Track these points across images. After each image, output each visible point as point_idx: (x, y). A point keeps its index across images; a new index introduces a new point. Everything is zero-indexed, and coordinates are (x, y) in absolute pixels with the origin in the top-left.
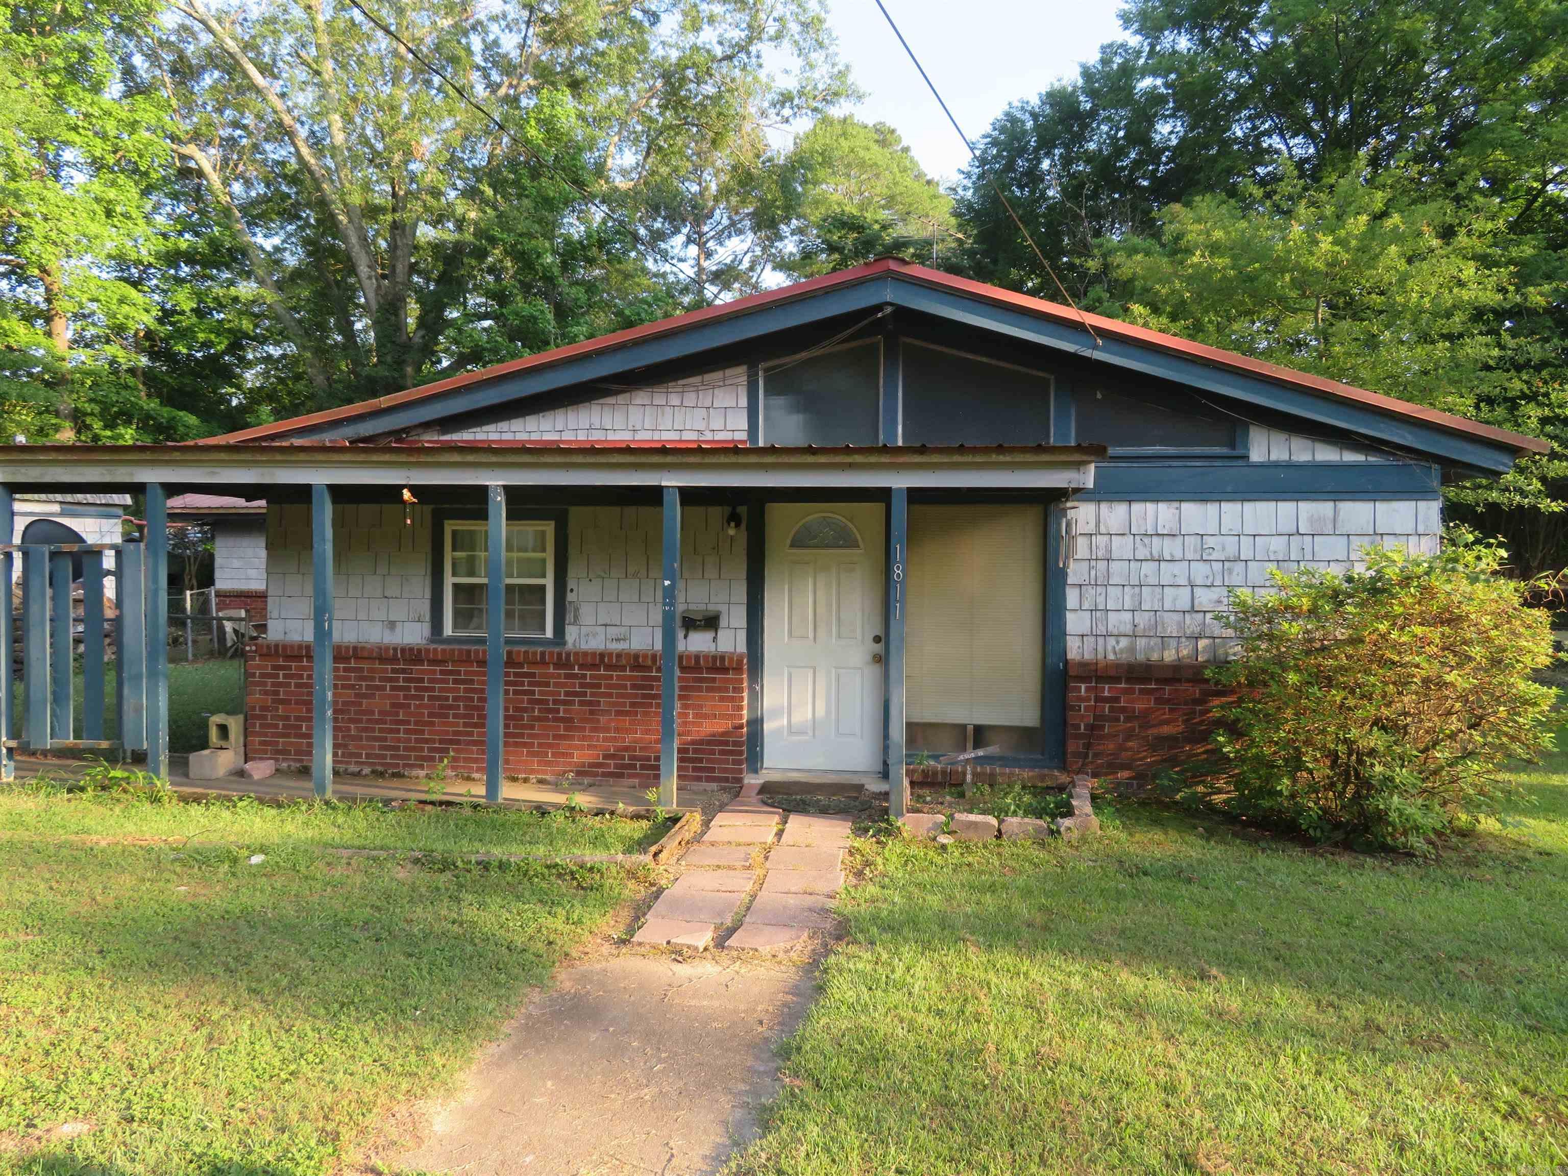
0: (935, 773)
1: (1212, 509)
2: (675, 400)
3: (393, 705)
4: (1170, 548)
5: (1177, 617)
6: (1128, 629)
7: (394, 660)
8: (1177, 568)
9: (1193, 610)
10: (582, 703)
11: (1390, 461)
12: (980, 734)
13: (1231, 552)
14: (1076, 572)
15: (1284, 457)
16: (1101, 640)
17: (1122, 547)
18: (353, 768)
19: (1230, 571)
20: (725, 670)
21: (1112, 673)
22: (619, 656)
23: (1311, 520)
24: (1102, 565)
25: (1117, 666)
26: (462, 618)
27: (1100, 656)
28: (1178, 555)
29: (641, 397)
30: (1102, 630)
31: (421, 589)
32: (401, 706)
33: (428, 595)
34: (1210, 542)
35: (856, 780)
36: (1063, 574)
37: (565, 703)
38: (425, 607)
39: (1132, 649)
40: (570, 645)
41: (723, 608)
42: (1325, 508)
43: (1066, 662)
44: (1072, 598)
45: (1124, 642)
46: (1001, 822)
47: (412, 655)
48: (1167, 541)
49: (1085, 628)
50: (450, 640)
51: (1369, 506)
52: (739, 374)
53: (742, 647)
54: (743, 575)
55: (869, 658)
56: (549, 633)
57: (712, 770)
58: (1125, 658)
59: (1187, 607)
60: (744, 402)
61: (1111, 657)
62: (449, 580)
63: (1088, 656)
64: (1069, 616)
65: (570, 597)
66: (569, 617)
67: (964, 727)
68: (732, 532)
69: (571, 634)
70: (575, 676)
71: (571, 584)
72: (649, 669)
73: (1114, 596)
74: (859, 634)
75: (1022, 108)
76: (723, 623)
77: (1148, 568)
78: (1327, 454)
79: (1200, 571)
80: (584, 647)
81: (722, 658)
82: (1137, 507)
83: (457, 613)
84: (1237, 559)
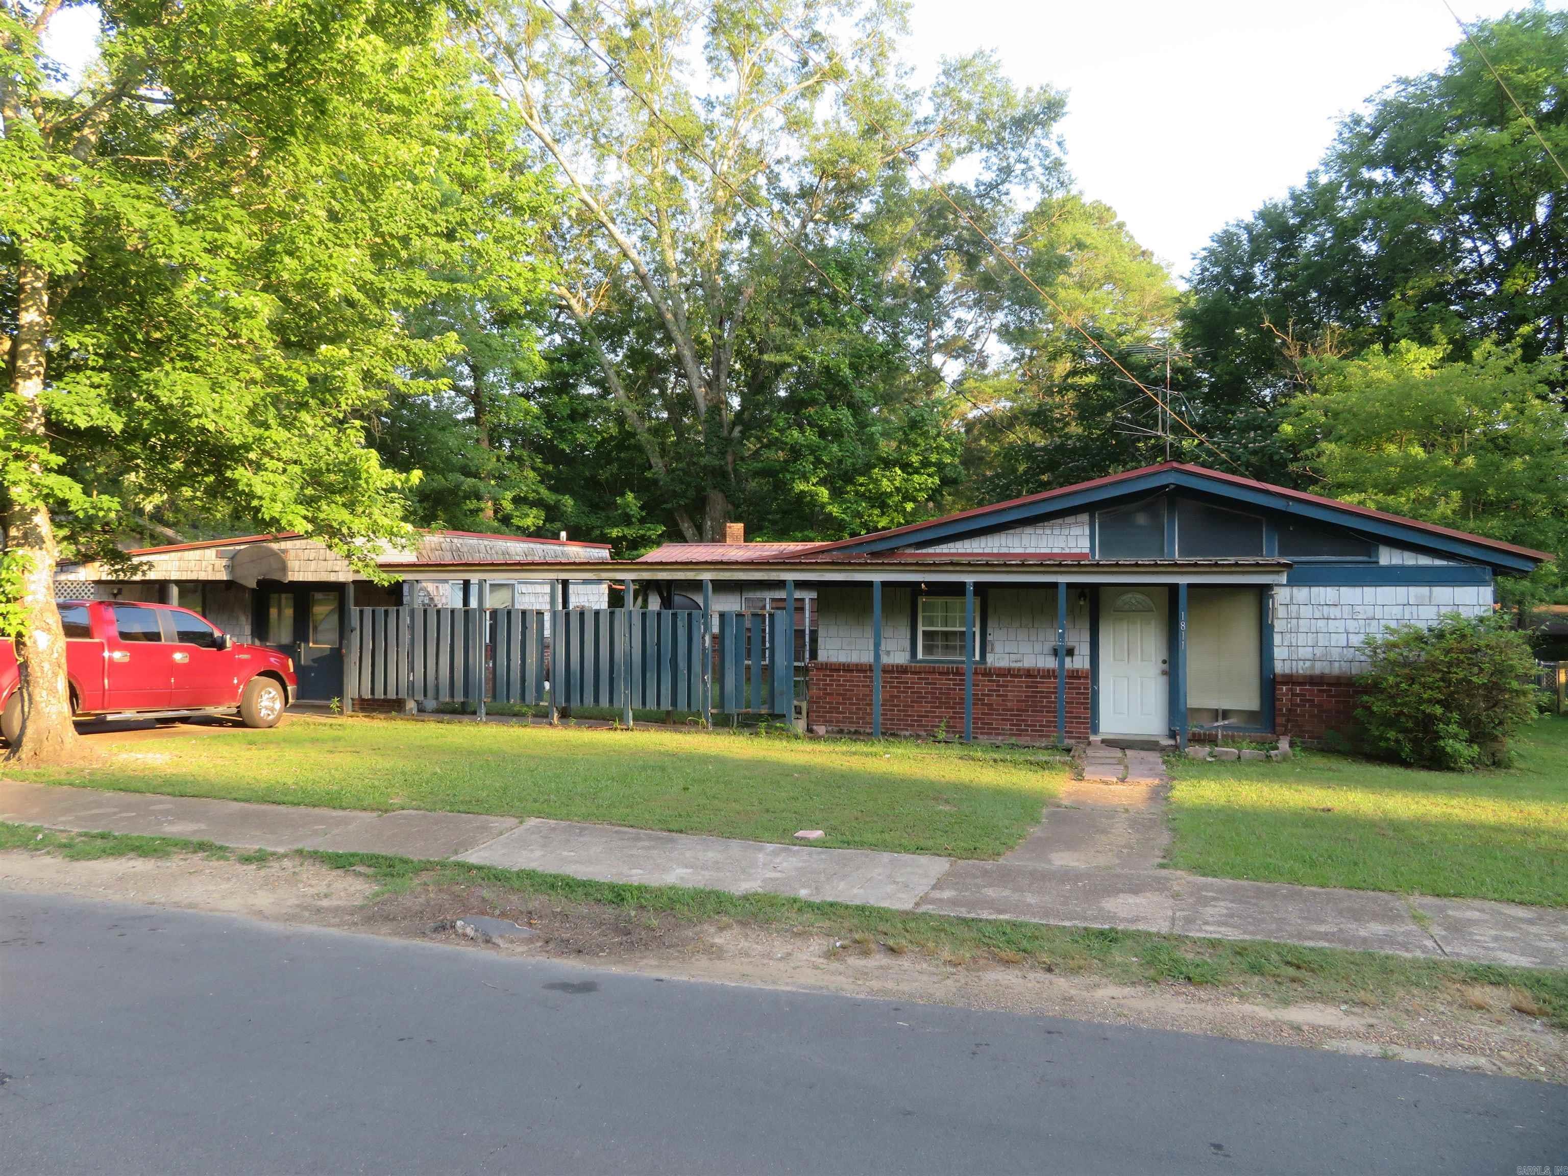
0: (1199, 734)
1: (1358, 590)
2: (1048, 532)
3: (891, 696)
4: (1334, 612)
5: (1340, 650)
6: (1310, 656)
7: (892, 672)
8: (1337, 623)
9: (1348, 647)
10: (998, 696)
11: (1462, 565)
12: (1226, 714)
13: (1370, 615)
14: (1279, 625)
15: (1400, 562)
16: (1294, 663)
17: (1306, 611)
18: (868, 730)
19: (1369, 625)
20: (1079, 678)
21: (1301, 680)
22: (1019, 670)
23: (1416, 597)
24: (1294, 621)
25: (1305, 677)
26: (928, 649)
27: (1294, 671)
28: (1339, 616)
29: (1029, 530)
30: (1295, 657)
31: (905, 633)
32: (896, 697)
33: (909, 637)
34: (1357, 608)
35: (1153, 739)
36: (1272, 626)
37: (988, 695)
38: (907, 644)
39: (1313, 667)
40: (989, 665)
41: (1076, 645)
42: (1425, 590)
43: (1274, 675)
44: (1277, 639)
45: (1308, 664)
46: (1240, 751)
47: (902, 670)
48: (1332, 609)
49: (1285, 656)
50: (921, 661)
51: (1451, 589)
52: (1085, 517)
53: (1087, 666)
54: (1088, 626)
55: (1159, 671)
56: (977, 658)
57: (1072, 732)
58: (1308, 672)
59: (1345, 644)
60: (1087, 532)
61: (1301, 672)
62: (921, 629)
63: (1287, 671)
64: (1276, 650)
65: (989, 638)
66: (989, 648)
67: (1217, 710)
68: (1082, 603)
69: (990, 658)
70: (993, 681)
71: (989, 631)
72: (1036, 677)
73: (1302, 639)
74: (1153, 659)
75: (1238, 225)
76: (1076, 652)
77: (1321, 623)
78: (1424, 561)
79: (1352, 625)
80: (997, 665)
81: (1077, 671)
82: (1314, 589)
83: (924, 647)
84: (1374, 618)
